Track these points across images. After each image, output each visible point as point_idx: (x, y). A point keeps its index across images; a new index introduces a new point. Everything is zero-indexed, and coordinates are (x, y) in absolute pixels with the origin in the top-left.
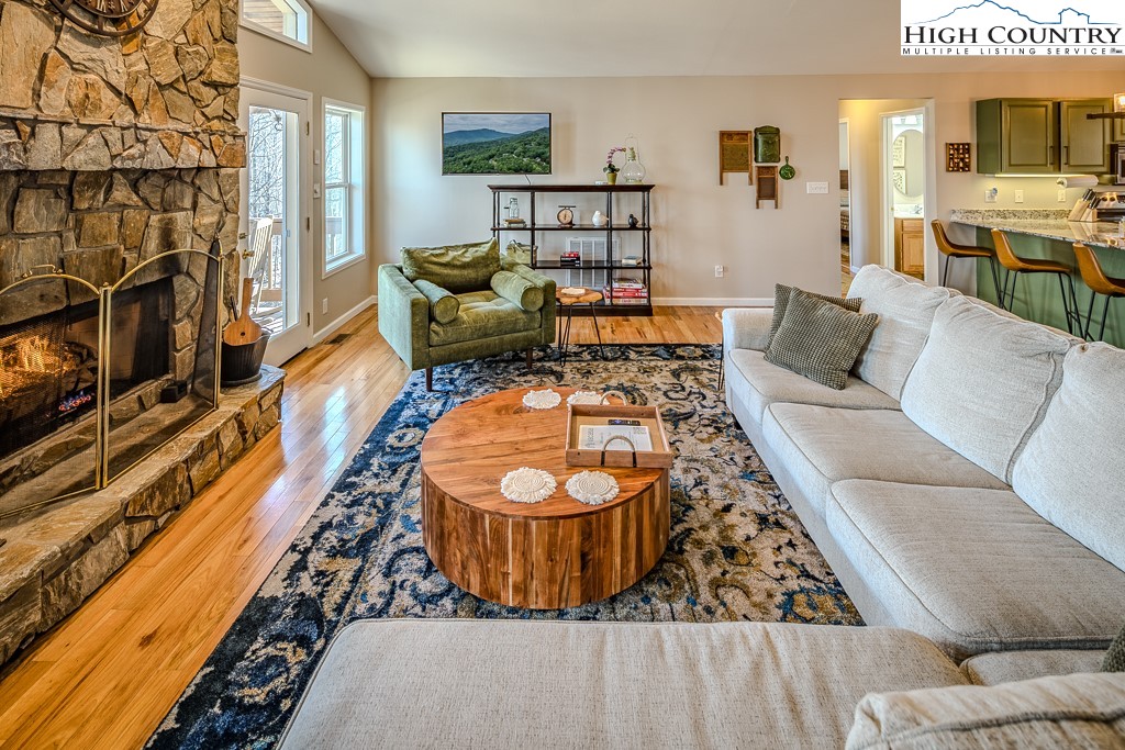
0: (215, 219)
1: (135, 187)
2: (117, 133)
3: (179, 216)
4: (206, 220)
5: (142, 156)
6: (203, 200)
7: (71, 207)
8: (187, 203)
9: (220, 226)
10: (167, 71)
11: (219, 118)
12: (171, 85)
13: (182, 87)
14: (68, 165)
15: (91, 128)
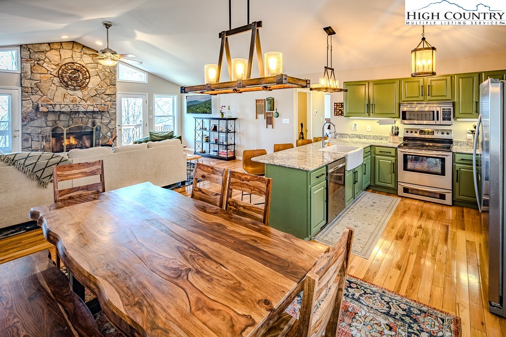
0: (108, 121)
1: (85, 114)
2: (72, 106)
3: (97, 120)
4: (105, 121)
5: (78, 109)
6: (103, 117)
7: (70, 117)
8: (99, 117)
9: (109, 123)
10: (93, 93)
11: (110, 101)
12: (95, 96)
13: (98, 96)
14: (61, 110)
15: (66, 105)
